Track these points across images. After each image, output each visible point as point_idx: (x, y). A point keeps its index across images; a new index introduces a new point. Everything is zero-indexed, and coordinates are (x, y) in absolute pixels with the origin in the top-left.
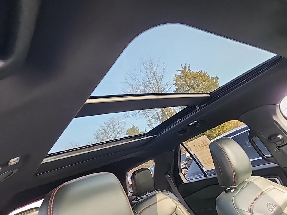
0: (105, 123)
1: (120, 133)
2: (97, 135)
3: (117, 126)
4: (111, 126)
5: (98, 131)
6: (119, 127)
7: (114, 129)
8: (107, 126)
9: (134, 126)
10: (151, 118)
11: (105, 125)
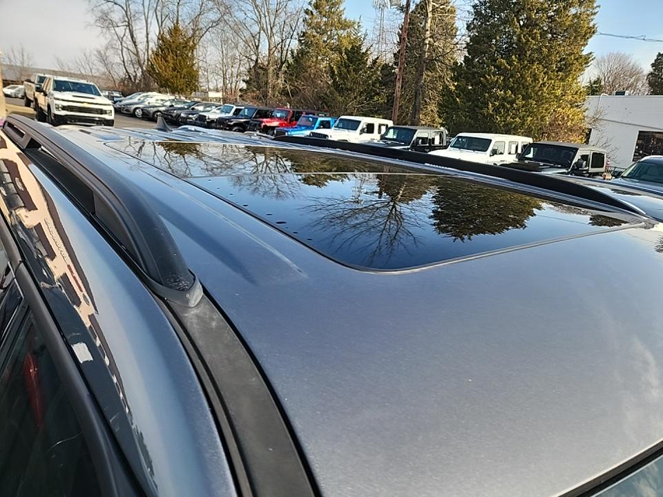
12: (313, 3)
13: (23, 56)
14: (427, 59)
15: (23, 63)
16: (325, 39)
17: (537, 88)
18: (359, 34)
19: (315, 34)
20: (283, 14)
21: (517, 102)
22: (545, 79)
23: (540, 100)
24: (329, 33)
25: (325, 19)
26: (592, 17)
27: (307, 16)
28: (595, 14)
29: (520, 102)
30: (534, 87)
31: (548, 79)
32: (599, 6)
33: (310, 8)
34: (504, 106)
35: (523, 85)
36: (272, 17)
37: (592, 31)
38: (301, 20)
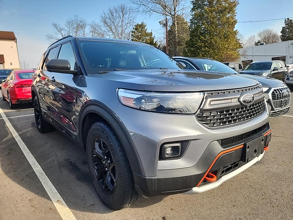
0: (115, 8)
1: (128, 24)
2: (104, 18)
3: (126, 16)
4: (121, 14)
5: (106, 14)
6: (128, 18)
7: (123, 18)
8: (116, 12)
9: (144, 23)
10: (159, 22)
11: (114, 10)
12: (134, 28)
13: (25, 65)
14: (177, 42)
15: (25, 68)
16: (141, 41)
17: (217, 45)
18: (152, 37)
19: (137, 39)
20: (124, 34)
21: (210, 51)
22: (220, 42)
23: (219, 49)
24: (142, 39)
25: (140, 34)
26: (235, 17)
27: (133, 34)
28: (236, 16)
29: (211, 51)
30: (216, 45)
31: (221, 42)
32: (236, 13)
33: (134, 31)
34: (206, 54)
35: (212, 45)
36: (120, 36)
37: (235, 22)
38: (131, 35)
